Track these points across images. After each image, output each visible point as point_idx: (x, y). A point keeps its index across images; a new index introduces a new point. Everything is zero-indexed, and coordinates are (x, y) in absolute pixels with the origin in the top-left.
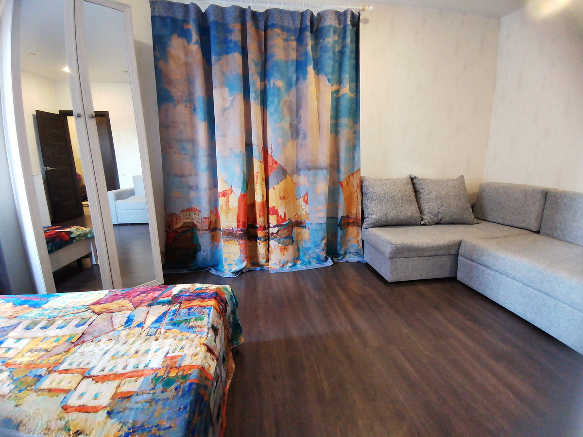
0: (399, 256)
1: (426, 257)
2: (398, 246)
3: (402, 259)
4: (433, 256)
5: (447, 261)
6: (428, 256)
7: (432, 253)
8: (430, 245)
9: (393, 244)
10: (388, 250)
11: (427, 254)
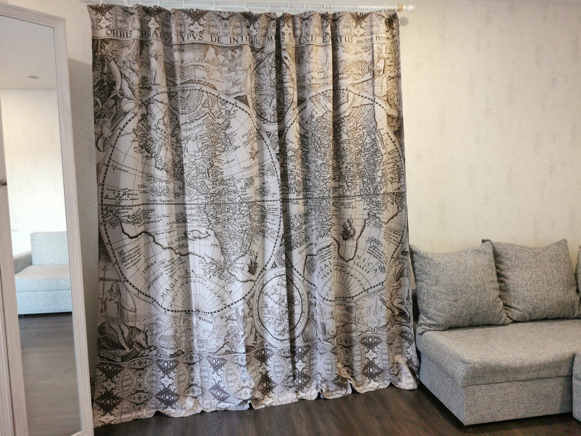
0: (478, 382)
1: (521, 381)
2: (476, 365)
3: (484, 387)
4: (533, 380)
5: (555, 388)
6: (525, 381)
7: (531, 375)
8: (526, 363)
9: (468, 364)
10: (460, 372)
11: (524, 377)
